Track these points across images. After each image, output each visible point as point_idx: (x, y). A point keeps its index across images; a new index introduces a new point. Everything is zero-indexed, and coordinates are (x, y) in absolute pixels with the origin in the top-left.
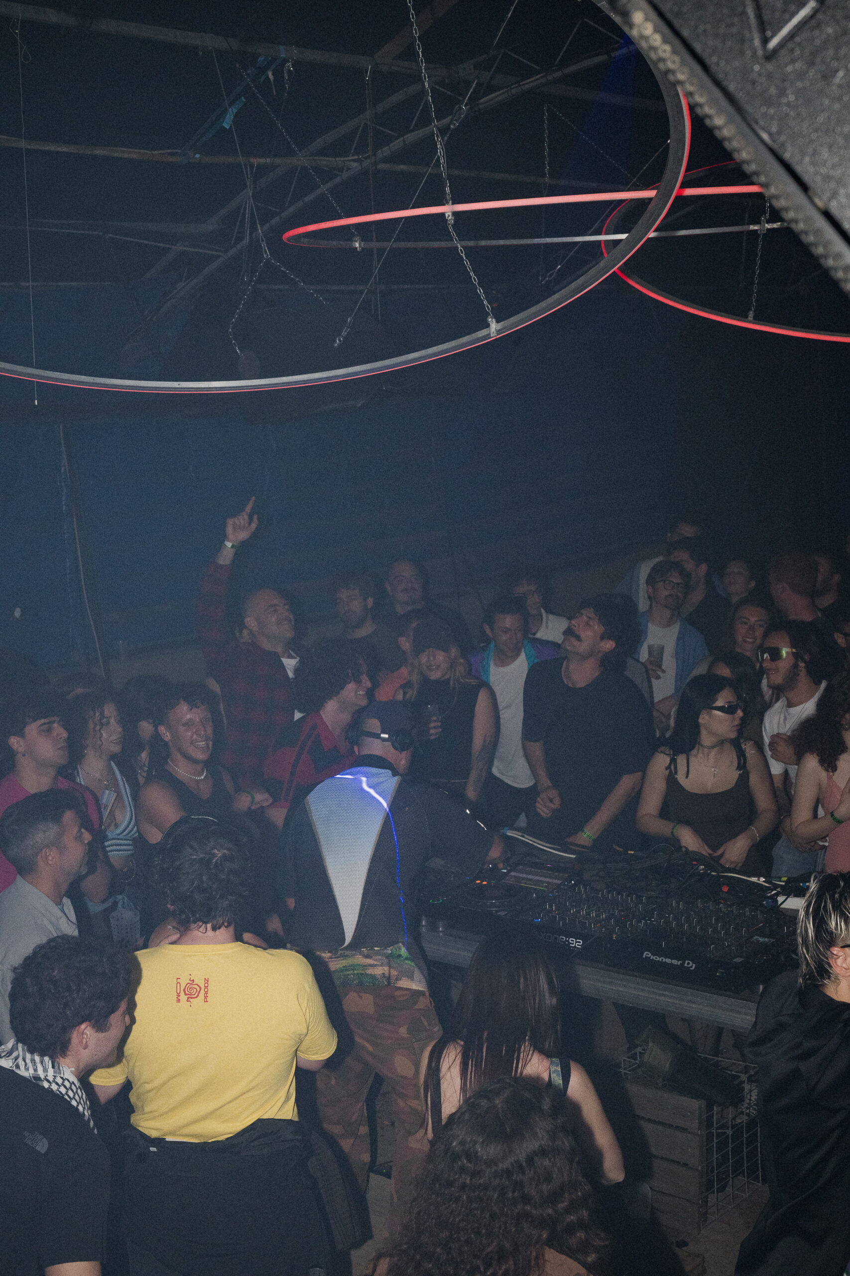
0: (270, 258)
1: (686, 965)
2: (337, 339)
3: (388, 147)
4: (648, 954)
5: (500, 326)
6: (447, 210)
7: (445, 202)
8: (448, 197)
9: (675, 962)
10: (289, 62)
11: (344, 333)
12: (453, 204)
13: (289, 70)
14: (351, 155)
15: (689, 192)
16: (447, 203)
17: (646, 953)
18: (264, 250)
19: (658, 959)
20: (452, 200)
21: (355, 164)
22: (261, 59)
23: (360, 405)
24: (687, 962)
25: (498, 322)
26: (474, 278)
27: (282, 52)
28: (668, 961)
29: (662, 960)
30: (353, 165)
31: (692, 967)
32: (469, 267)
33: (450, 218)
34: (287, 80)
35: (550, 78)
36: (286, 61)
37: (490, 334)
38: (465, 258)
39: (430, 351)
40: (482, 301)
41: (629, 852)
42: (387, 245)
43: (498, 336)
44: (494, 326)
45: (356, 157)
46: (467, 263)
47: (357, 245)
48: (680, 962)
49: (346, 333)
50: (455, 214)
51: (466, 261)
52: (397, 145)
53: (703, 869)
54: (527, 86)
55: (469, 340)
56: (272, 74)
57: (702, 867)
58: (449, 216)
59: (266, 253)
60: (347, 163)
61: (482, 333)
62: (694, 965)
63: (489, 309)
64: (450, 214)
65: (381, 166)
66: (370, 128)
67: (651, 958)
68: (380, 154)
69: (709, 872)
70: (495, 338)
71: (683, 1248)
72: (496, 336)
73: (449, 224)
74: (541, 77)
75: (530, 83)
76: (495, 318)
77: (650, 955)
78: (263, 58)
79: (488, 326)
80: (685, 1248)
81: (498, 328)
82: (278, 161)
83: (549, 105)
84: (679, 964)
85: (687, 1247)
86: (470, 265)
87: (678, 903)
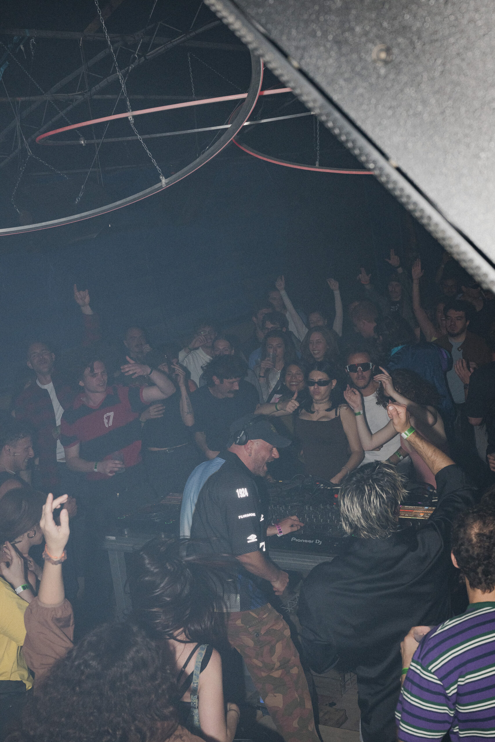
0: (32, 155)
1: (316, 542)
2: (77, 199)
3: (98, 85)
4: (294, 539)
5: (167, 180)
6: (129, 115)
7: (127, 111)
8: (129, 107)
9: (310, 541)
10: (32, 38)
11: (81, 195)
12: (132, 111)
13: (33, 43)
14: (77, 91)
15: (267, 92)
16: (129, 111)
17: (293, 538)
18: (28, 150)
19: (300, 541)
20: (132, 109)
21: (80, 97)
22: (15, 38)
23: (95, 237)
24: (316, 540)
25: (166, 178)
26: (149, 154)
27: (27, 33)
28: (306, 541)
29: (303, 541)
30: (79, 97)
31: (320, 543)
32: (145, 147)
33: (131, 119)
34: (32, 49)
35: (188, 36)
36: (30, 38)
37: (162, 186)
38: (142, 142)
39: (128, 199)
40: (156, 167)
41: (280, 481)
42: (100, 141)
43: (167, 187)
44: (164, 181)
45: (80, 92)
46: (144, 146)
47: (83, 142)
48: (313, 541)
49: (82, 195)
50: (134, 117)
51: (144, 144)
52: (103, 83)
53: (322, 486)
54: (175, 43)
55: (150, 191)
56: (23, 46)
57: (322, 485)
58: (131, 118)
59: (29, 152)
60: (76, 96)
61: (158, 185)
62: (321, 542)
63: (160, 171)
64: (131, 117)
65: (95, 97)
66: (85, 75)
67: (296, 541)
68: (94, 90)
69: (326, 487)
70: (165, 188)
71: (333, 707)
72: (166, 187)
73: (131, 123)
74: (184, 37)
75: (176, 41)
76: (164, 176)
77: (295, 539)
78: (16, 37)
79: (160, 181)
80: (334, 707)
81: (167, 182)
82: (32, 98)
83: (190, 53)
84: (312, 542)
85: (336, 706)
86: (146, 146)
87: (309, 507)
